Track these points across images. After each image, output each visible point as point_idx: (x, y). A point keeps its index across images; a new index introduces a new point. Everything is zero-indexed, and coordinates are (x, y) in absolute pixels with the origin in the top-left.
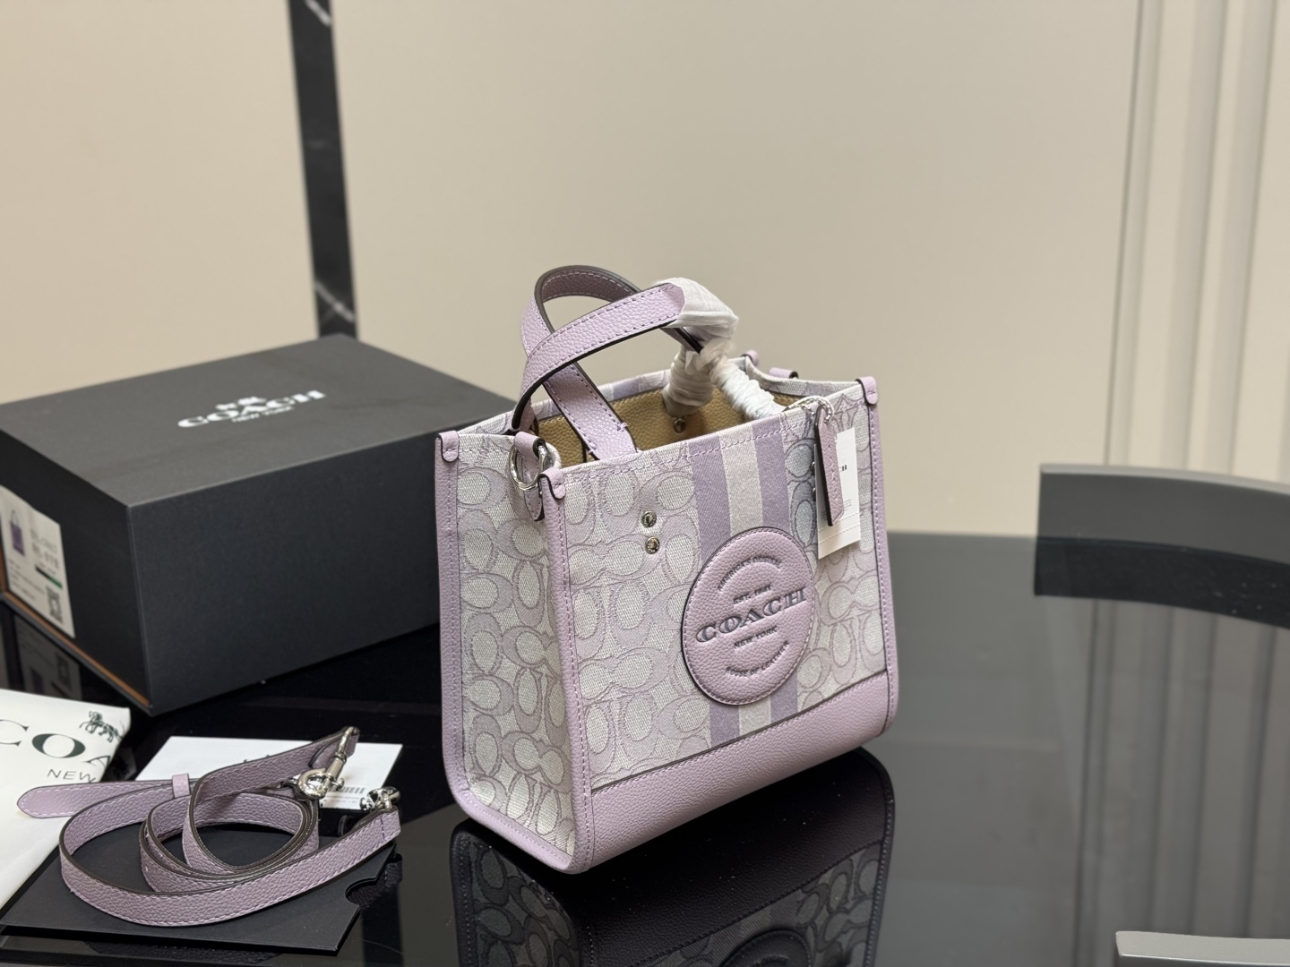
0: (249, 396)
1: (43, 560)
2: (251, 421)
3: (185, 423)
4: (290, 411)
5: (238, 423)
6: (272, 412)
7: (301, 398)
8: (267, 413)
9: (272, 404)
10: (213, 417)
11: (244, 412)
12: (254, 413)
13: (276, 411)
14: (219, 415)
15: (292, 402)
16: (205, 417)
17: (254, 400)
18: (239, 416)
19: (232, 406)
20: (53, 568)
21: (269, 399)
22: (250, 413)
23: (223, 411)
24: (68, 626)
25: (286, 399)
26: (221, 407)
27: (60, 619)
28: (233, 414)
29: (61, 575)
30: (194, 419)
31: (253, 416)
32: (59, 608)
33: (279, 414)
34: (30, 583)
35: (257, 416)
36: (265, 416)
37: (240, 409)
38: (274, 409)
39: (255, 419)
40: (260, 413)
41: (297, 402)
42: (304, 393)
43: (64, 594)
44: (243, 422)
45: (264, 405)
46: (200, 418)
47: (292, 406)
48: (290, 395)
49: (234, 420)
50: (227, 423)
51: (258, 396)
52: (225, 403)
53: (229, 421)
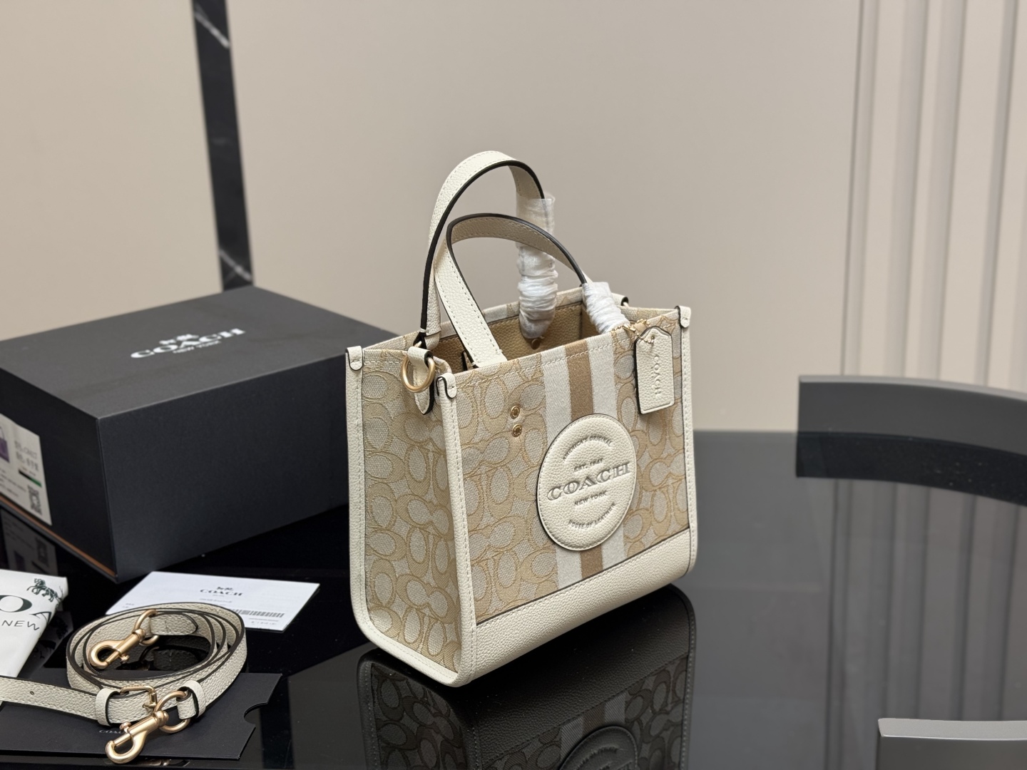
0: (185, 334)
1: (26, 465)
2: (188, 352)
3: (136, 355)
4: (218, 344)
5: (178, 354)
6: (204, 345)
7: (226, 335)
8: (200, 346)
9: (204, 339)
10: (158, 350)
11: (182, 346)
12: (190, 346)
13: (207, 345)
14: (162, 349)
15: (219, 338)
16: (152, 350)
17: (189, 336)
18: (178, 349)
19: (172, 341)
20: (33, 470)
21: (201, 336)
22: (187, 347)
23: (165, 345)
24: (46, 517)
25: (215, 335)
26: (164, 342)
27: (39, 511)
28: (174, 347)
29: (40, 476)
30: (143, 352)
31: (189, 349)
32: (39, 502)
33: (210, 346)
34: (14, 484)
35: (193, 348)
36: (199, 348)
37: (179, 343)
38: (205, 343)
39: (191, 350)
40: (194, 346)
41: (223, 337)
42: (228, 331)
43: (43, 492)
44: (181, 353)
45: (197, 340)
46: (148, 351)
47: (219, 340)
48: (217, 332)
49: (175, 352)
50: (169, 354)
51: (192, 334)
52: (166, 339)
53: (171, 352)
